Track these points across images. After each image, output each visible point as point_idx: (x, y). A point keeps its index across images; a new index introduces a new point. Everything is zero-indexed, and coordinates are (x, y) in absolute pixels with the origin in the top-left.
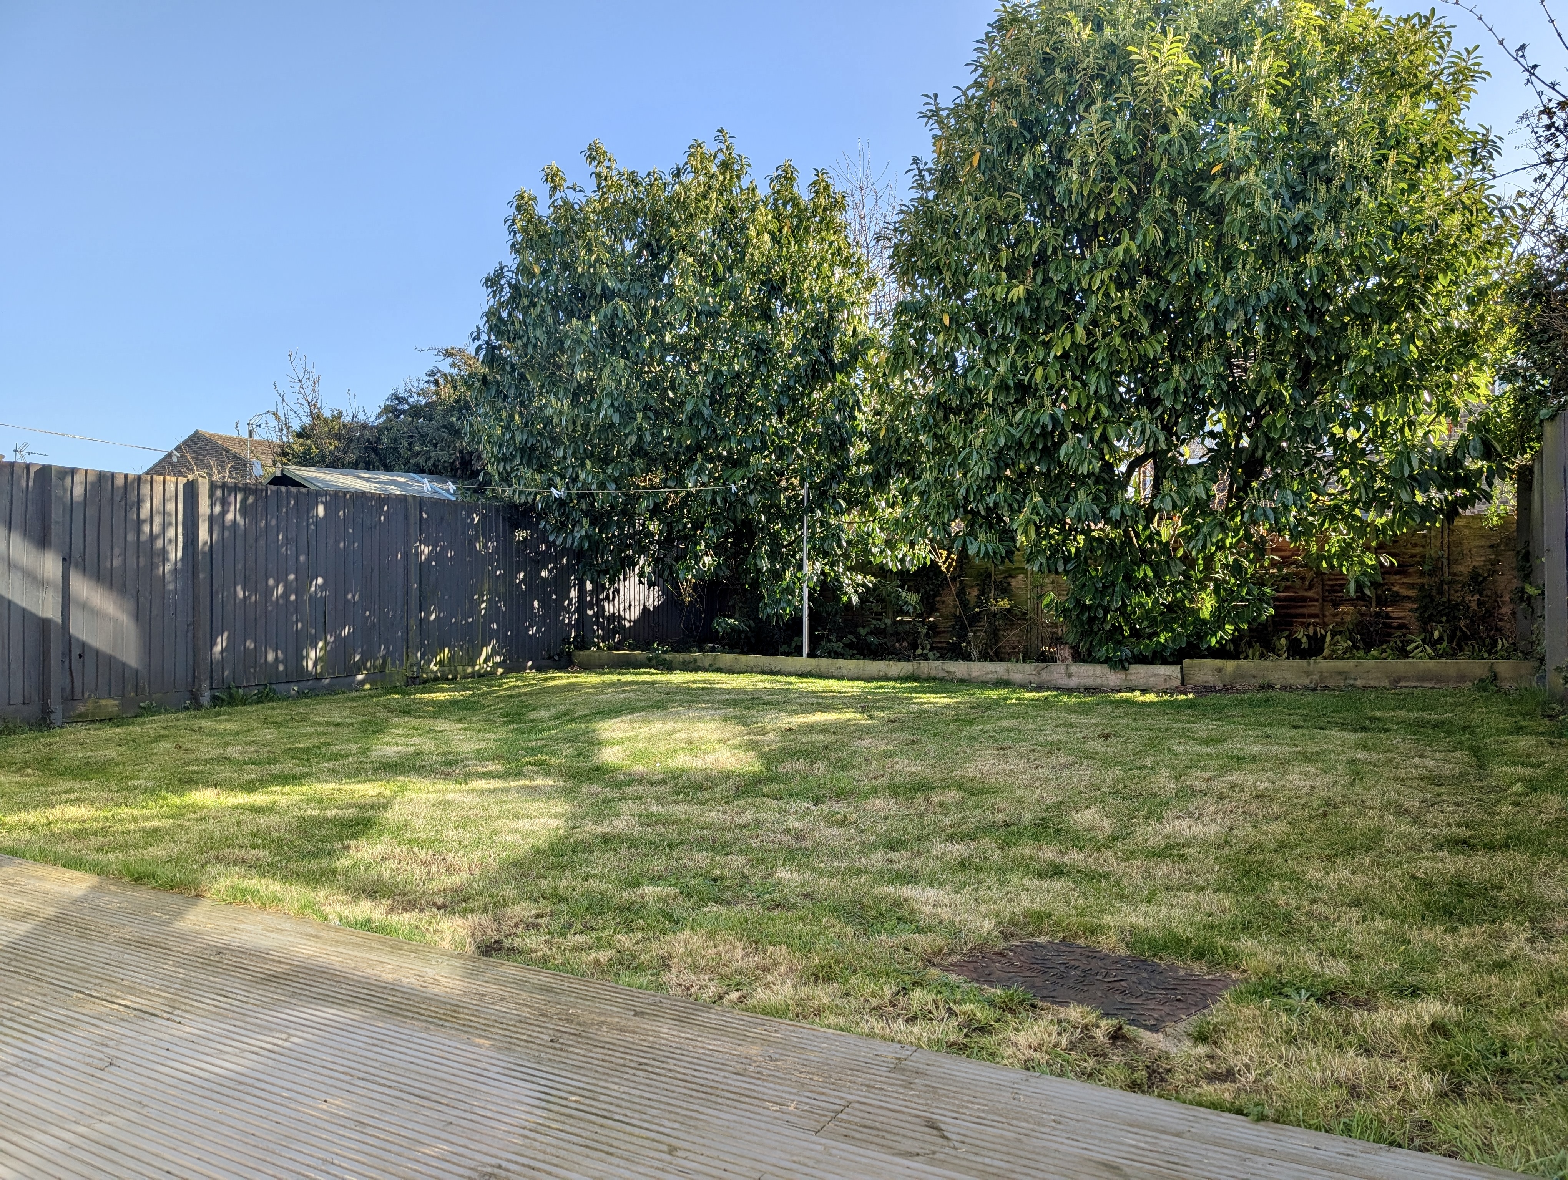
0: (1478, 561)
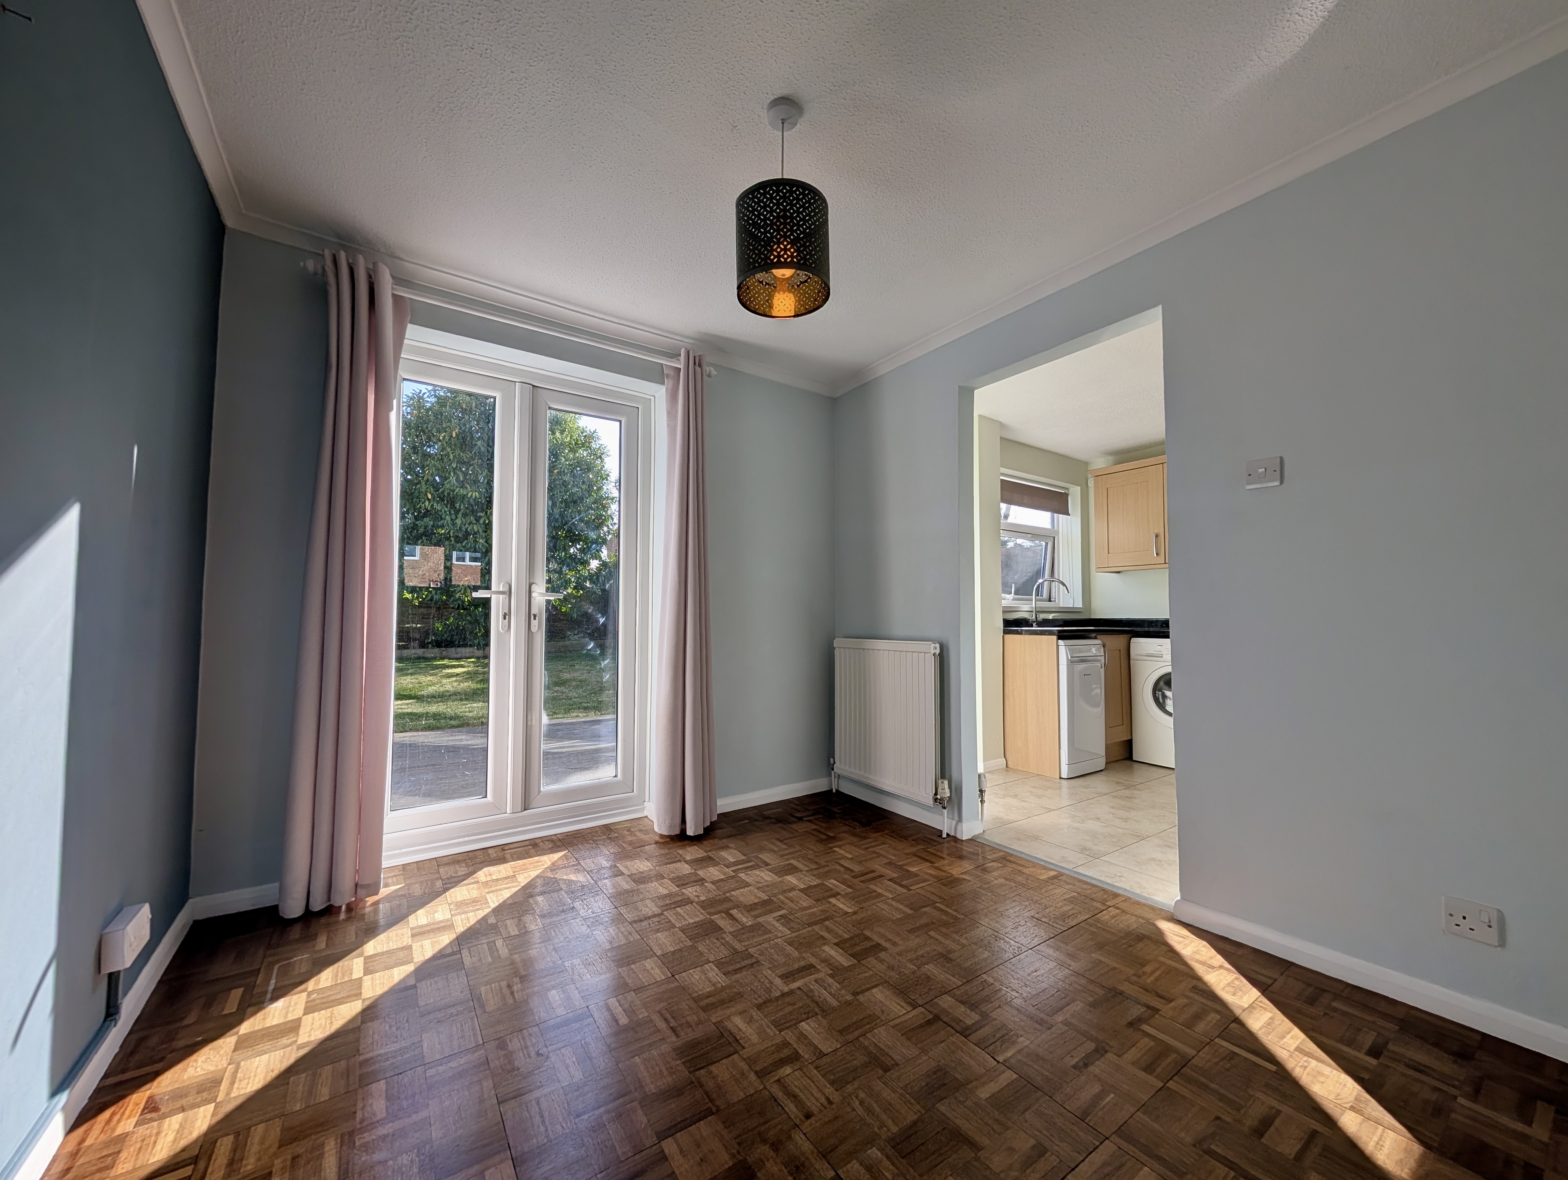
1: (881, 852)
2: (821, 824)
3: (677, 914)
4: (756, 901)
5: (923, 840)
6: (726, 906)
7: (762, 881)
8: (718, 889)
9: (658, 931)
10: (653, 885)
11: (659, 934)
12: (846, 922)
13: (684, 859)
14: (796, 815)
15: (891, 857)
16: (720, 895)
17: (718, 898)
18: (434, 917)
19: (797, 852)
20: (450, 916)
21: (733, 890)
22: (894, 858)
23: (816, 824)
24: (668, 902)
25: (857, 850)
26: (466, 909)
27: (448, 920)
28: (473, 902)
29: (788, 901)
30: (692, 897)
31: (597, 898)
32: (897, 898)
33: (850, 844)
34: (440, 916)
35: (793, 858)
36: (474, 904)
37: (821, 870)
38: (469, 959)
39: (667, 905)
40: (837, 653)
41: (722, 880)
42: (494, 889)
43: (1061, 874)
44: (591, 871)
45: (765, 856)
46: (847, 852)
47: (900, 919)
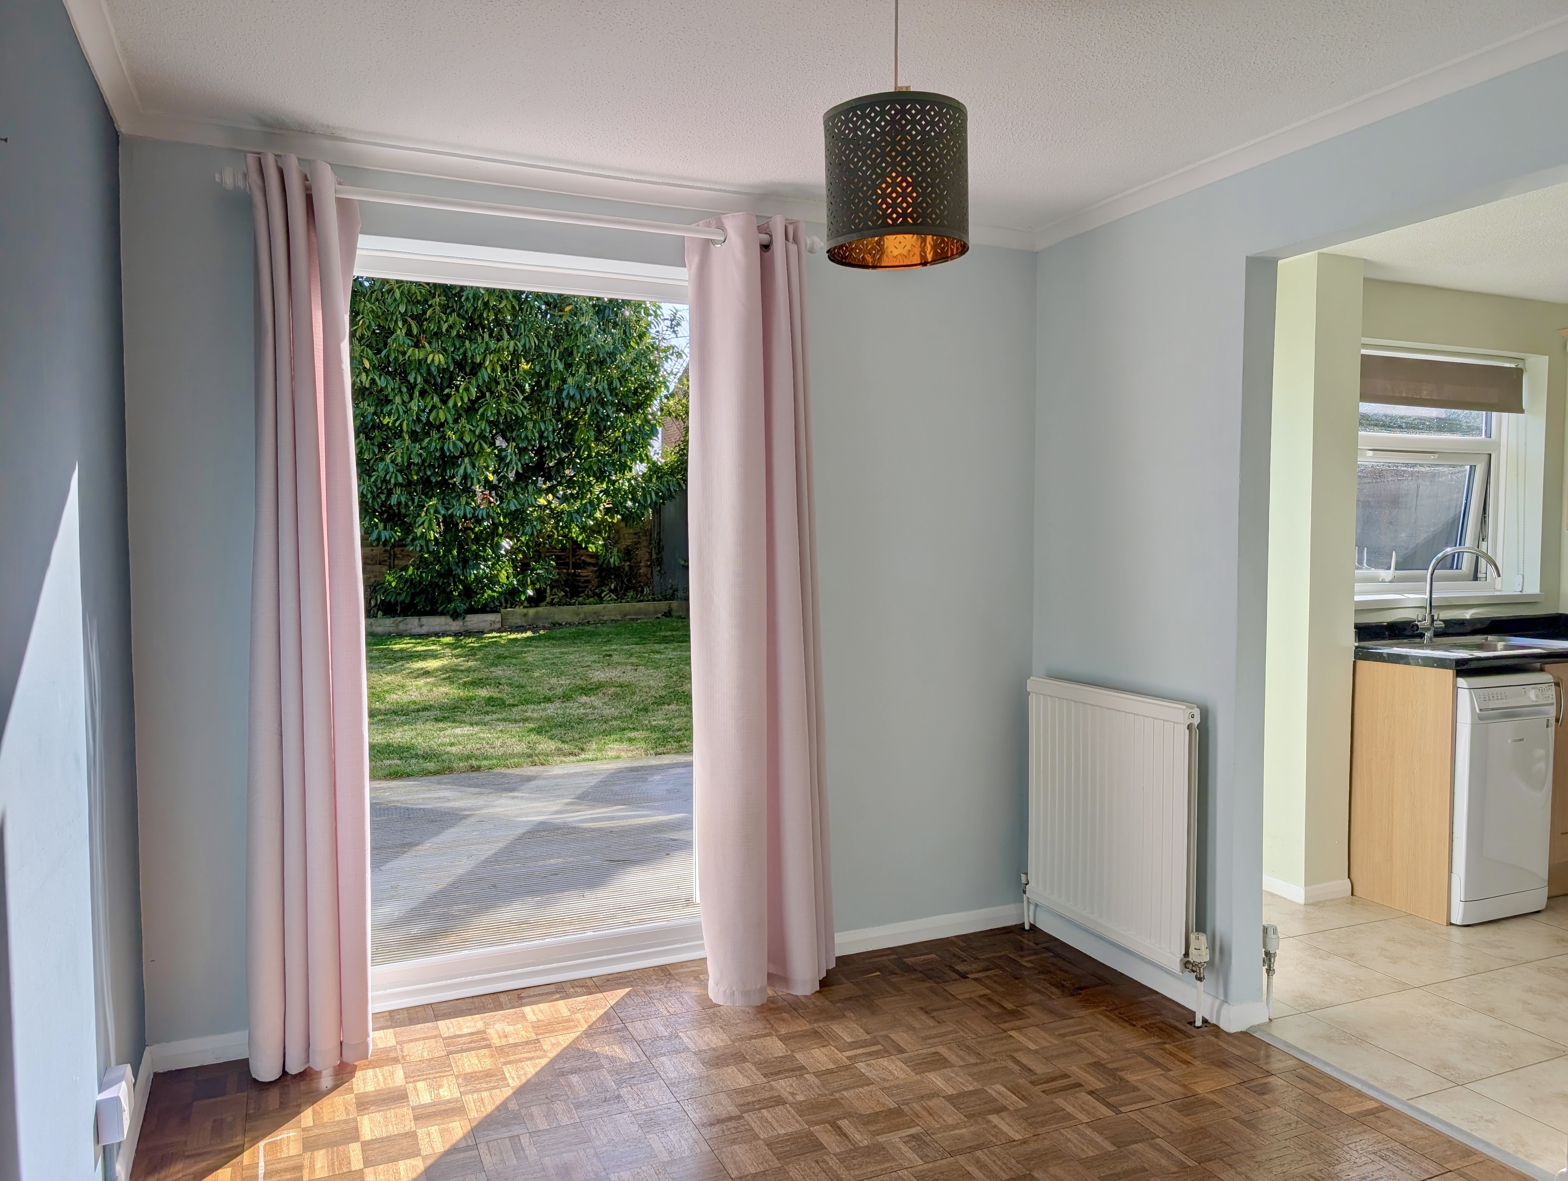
0: (629, 542)
1: (1088, 1045)
2: (995, 985)
3: (763, 1119)
4: (877, 1109)
5: (1161, 1029)
6: (832, 1113)
7: (891, 1078)
8: (823, 1086)
9: (734, 1142)
10: (729, 1071)
11: (736, 1147)
12: (1008, 1154)
13: (777, 1031)
14: (958, 968)
15: (1100, 1052)
16: (826, 1095)
17: (823, 1099)
18: (439, 1094)
19: (950, 1033)
20: (459, 1095)
21: (845, 1089)
22: (1104, 1056)
23: (988, 988)
24: (750, 1099)
25: (1046, 1036)
26: (479, 1086)
27: (456, 1101)
28: (487, 1076)
29: (924, 1113)
30: (785, 1095)
31: (651, 1085)
32: (1097, 1125)
33: (1037, 1025)
34: (446, 1094)
35: (941, 1043)
36: (487, 1079)
37: (982, 1068)
38: (488, 1157)
39: (749, 1103)
40: (1033, 700)
41: (830, 1072)
42: (512, 1058)
43: (1384, 1108)
44: (643, 1041)
45: (900, 1037)
46: (1030, 1039)
47: (1094, 1159)
